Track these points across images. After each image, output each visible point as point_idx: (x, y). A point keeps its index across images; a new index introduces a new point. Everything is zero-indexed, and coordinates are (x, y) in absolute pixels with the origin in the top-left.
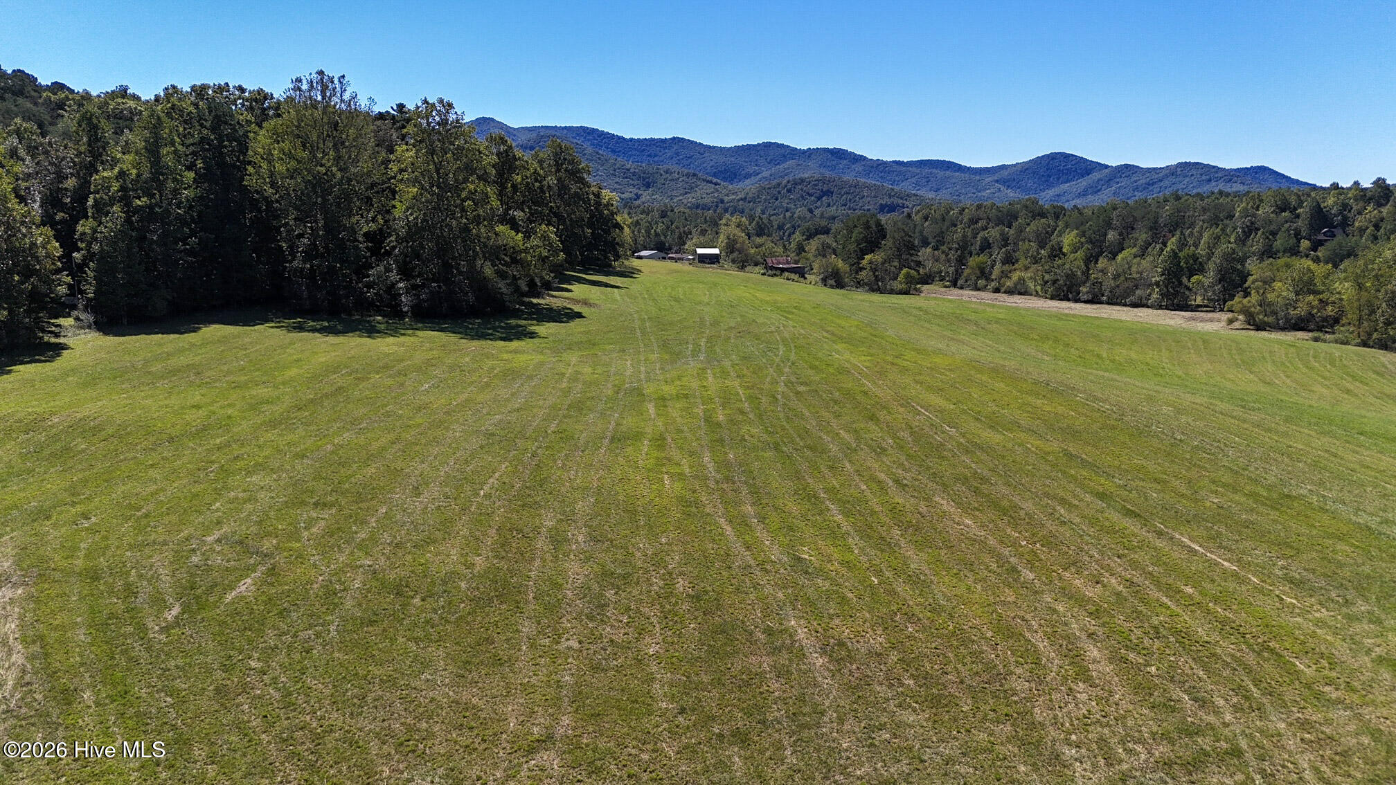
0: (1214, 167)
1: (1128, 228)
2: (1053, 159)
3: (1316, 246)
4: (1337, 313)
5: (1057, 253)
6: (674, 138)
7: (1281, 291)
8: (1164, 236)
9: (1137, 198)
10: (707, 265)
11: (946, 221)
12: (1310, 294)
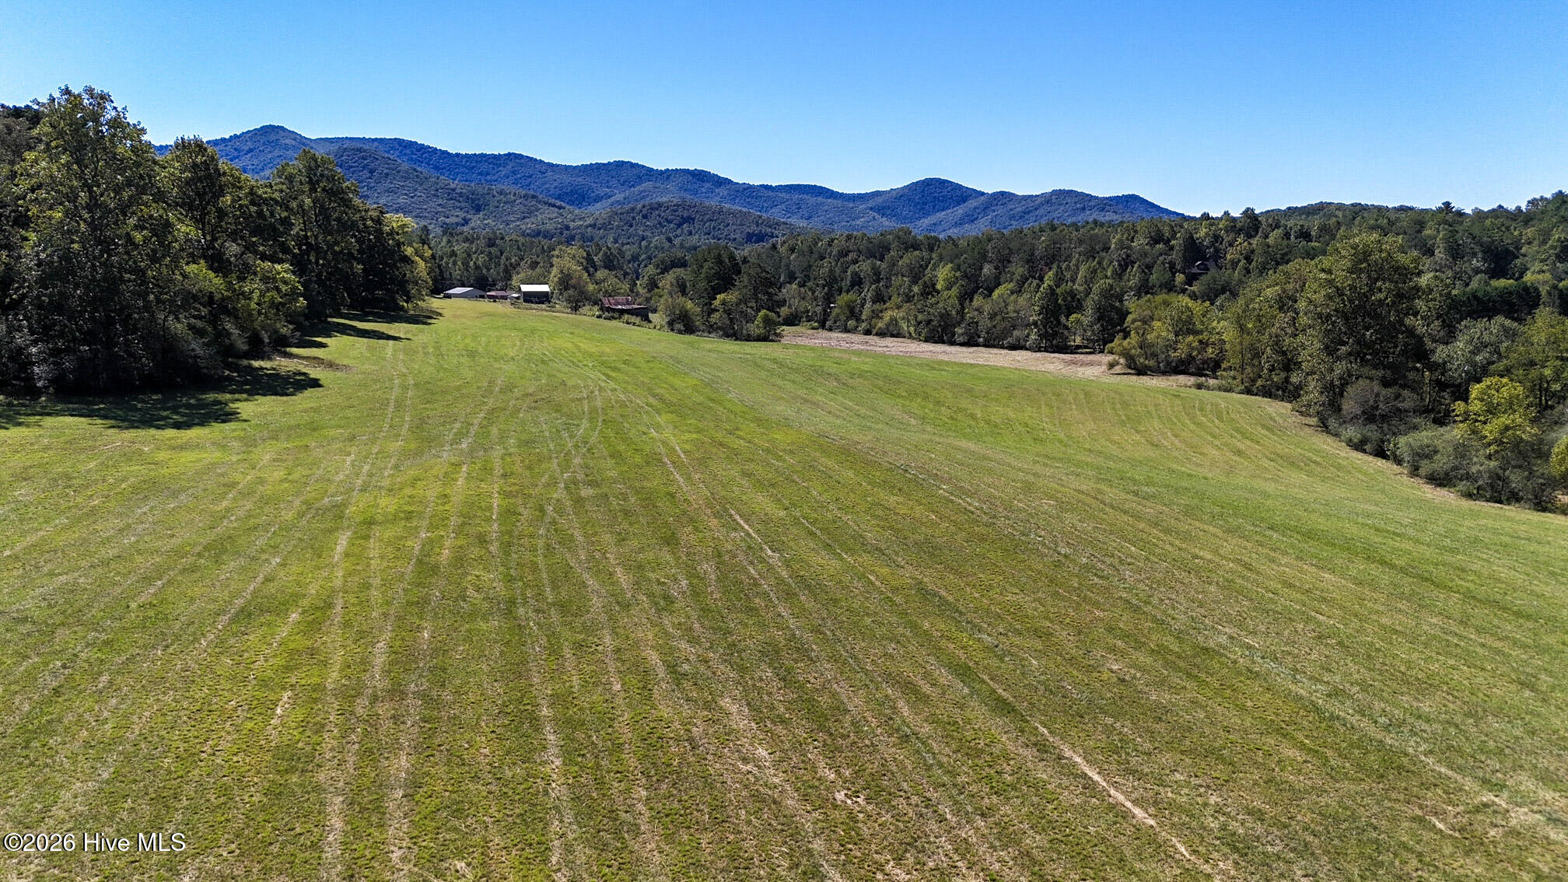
0: (1088, 195)
1: (1004, 261)
2: (928, 185)
3: (1191, 279)
4: (1217, 355)
5: (930, 290)
6: (509, 154)
7: (1160, 331)
8: (1041, 270)
9: (1013, 227)
10: (533, 306)
11: (814, 252)
12: (1189, 334)
